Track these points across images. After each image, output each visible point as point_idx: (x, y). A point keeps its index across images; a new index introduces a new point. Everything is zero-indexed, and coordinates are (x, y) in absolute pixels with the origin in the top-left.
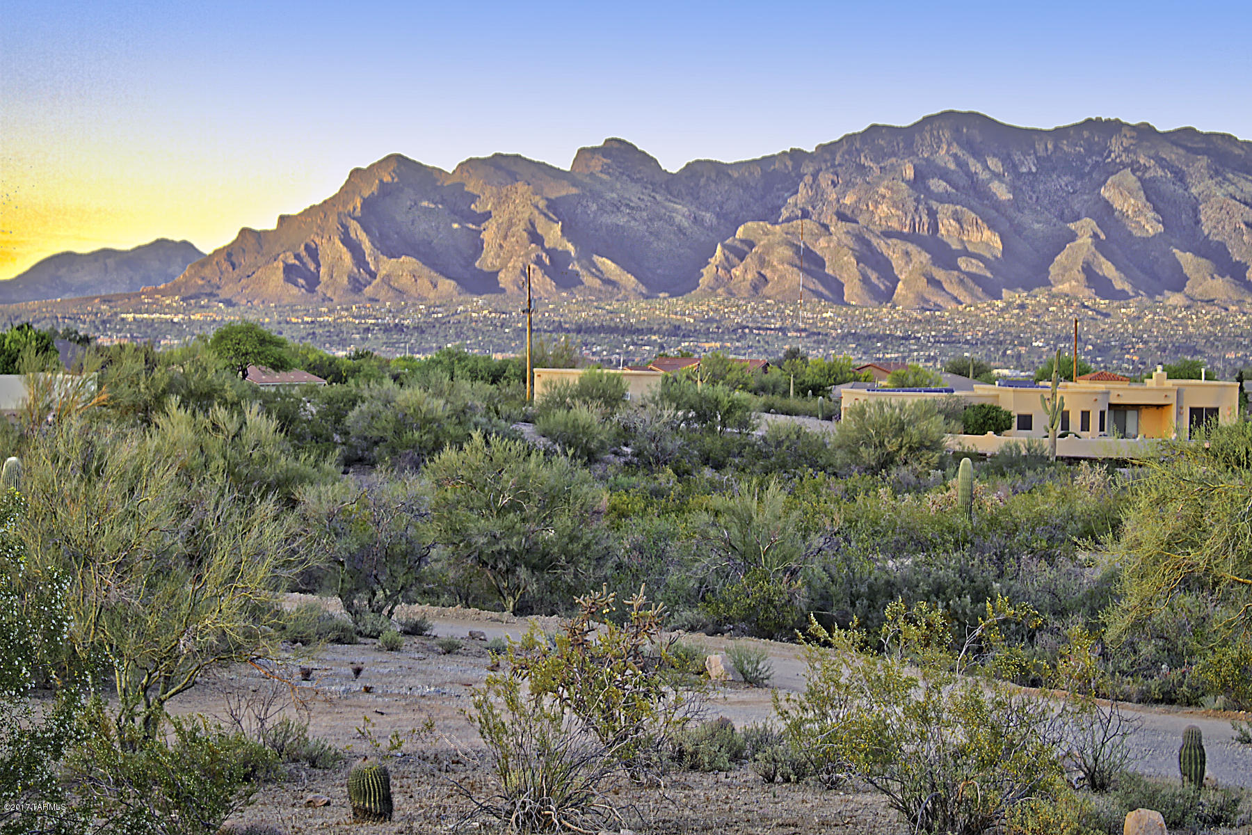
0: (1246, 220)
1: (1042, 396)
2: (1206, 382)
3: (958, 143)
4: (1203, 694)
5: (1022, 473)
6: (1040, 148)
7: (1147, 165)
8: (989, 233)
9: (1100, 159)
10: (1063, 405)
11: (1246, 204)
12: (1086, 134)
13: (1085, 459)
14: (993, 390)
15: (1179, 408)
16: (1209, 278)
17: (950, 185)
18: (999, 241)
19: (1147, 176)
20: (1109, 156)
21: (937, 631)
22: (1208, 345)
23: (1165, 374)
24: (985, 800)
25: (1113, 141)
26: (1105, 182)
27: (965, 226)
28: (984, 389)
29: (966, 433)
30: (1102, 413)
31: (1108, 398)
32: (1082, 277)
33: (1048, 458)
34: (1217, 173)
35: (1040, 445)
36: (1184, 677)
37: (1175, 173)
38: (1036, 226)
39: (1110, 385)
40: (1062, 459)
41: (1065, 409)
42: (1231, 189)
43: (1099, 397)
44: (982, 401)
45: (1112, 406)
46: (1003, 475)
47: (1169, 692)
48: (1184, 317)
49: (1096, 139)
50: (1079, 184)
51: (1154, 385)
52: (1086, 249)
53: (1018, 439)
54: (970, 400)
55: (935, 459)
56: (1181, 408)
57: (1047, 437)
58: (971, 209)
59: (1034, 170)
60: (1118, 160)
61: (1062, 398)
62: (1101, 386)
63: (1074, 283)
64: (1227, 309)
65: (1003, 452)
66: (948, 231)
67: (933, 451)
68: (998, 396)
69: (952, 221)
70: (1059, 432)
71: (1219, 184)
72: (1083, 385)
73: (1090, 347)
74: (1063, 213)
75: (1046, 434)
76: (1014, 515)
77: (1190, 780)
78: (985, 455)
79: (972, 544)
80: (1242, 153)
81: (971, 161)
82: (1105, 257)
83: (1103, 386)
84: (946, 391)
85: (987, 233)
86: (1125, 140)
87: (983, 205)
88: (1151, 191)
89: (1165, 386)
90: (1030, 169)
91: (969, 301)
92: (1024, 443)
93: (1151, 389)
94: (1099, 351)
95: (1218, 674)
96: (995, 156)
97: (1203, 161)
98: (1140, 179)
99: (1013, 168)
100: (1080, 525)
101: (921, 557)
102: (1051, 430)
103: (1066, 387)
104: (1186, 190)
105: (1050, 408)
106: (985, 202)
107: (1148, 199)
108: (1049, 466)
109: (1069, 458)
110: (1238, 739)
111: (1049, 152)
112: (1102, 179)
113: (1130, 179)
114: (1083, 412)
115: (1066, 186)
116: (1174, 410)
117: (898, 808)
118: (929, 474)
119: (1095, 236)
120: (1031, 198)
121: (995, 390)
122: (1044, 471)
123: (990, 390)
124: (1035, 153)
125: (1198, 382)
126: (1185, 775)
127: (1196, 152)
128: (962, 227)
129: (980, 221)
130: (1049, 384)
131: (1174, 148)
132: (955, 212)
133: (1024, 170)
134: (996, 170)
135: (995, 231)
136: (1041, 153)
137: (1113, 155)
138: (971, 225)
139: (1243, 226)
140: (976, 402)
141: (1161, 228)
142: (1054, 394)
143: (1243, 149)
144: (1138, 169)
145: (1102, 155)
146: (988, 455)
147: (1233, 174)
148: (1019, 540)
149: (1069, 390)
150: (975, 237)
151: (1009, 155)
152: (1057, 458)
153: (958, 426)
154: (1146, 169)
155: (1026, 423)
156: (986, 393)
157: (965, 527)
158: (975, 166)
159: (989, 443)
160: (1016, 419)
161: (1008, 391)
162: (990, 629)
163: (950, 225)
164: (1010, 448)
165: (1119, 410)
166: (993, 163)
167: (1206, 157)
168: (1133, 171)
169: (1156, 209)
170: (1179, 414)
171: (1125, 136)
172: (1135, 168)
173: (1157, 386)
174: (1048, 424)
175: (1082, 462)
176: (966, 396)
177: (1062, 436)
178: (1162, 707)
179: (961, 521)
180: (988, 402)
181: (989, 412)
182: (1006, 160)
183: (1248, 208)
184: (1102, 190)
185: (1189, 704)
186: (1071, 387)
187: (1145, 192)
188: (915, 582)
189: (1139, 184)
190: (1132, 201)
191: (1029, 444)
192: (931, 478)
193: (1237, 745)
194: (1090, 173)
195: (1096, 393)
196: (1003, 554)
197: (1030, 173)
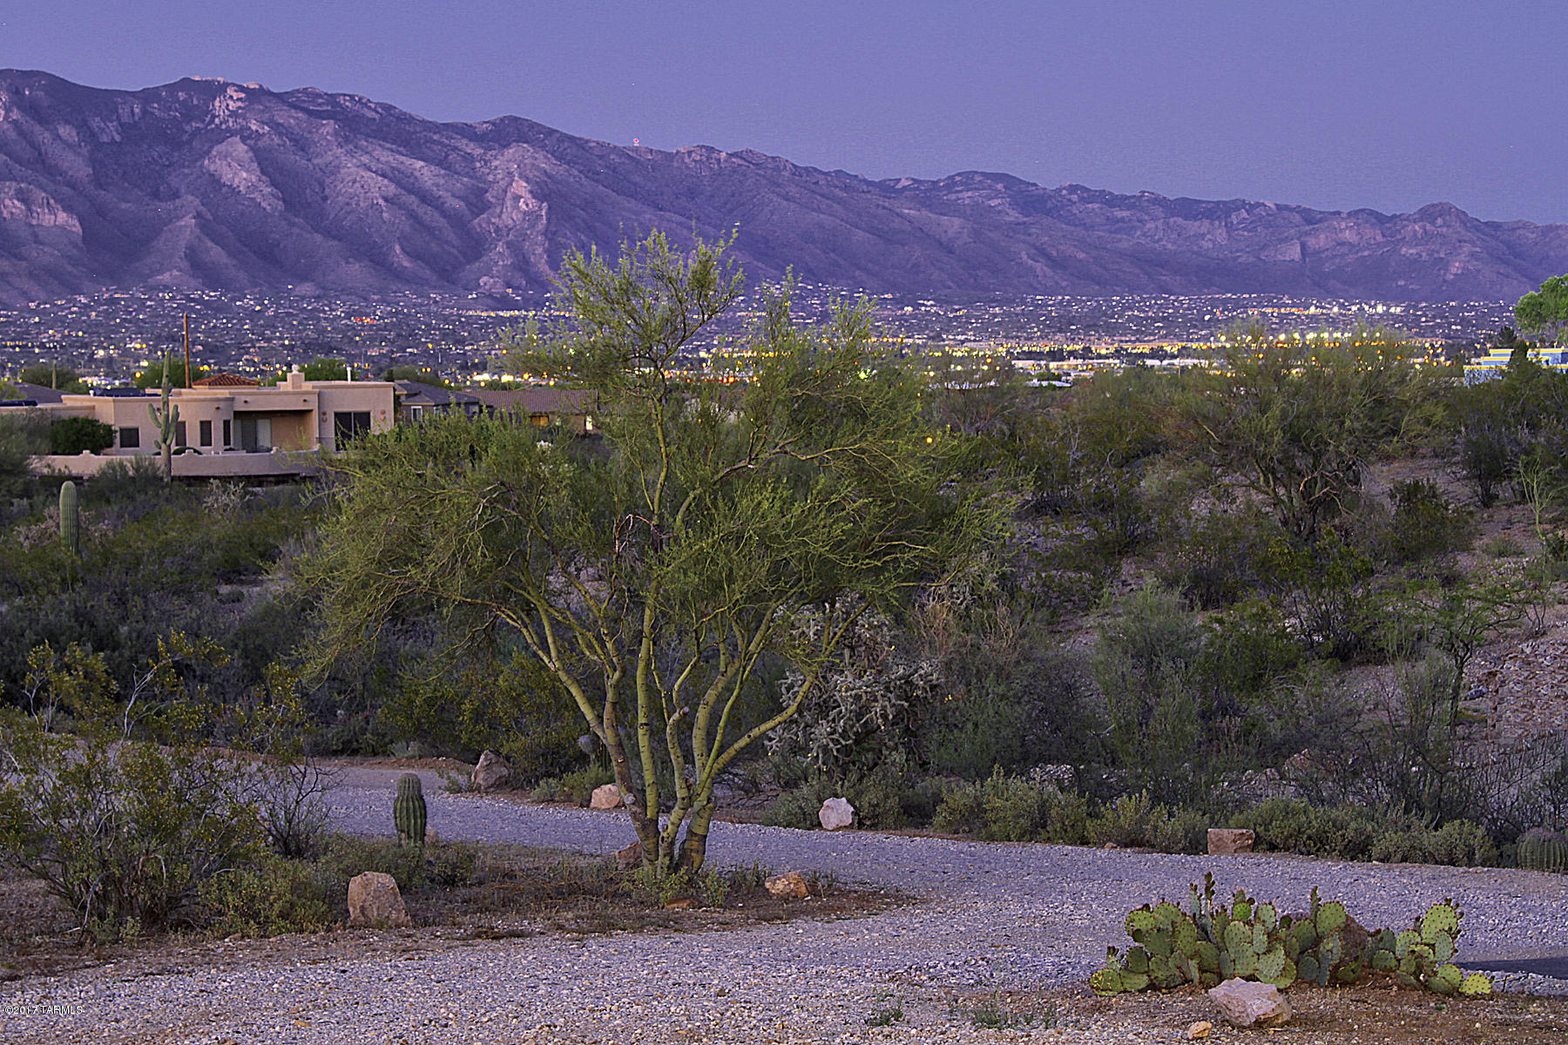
0: (384, 194)
1: (151, 406)
2: (353, 383)
3: (18, 108)
4: (392, 742)
5: (132, 498)
6: (124, 112)
7: (261, 131)
8: (65, 215)
9: (200, 125)
10: (178, 414)
11: (384, 176)
12: (182, 95)
13: (215, 478)
14: (87, 400)
15: (322, 414)
16: (343, 263)
17: (11, 158)
18: (77, 224)
19: (260, 144)
20: (212, 121)
21: (99, 680)
22: (346, 340)
23: (303, 374)
24: (172, 877)
25: (217, 103)
26: (209, 152)
27: (34, 208)
28: (76, 400)
29: (55, 453)
30: (227, 423)
31: (232, 406)
32: (185, 264)
33: (162, 479)
34: (347, 140)
35: (152, 464)
36: (368, 723)
37: (295, 140)
38: (124, 206)
39: (235, 390)
40: (180, 478)
41: (180, 419)
42: (365, 159)
43: (222, 405)
44: (75, 414)
45: (238, 415)
46: (108, 501)
47: (350, 741)
48: (314, 309)
49: (195, 102)
50: (176, 154)
51: (290, 389)
52: (188, 233)
53: (124, 457)
54: (57, 413)
55: (19, 486)
56: (325, 414)
57: (159, 454)
58: (41, 187)
59: (118, 138)
60: (224, 126)
61: (176, 407)
62: (223, 392)
63: (175, 273)
64: (366, 299)
65: (104, 473)
66: (12, 213)
67: (15, 476)
68: (94, 407)
69: (16, 202)
70: (174, 448)
71: (350, 153)
72: (201, 391)
73: (200, 348)
74: (158, 190)
75: (158, 450)
76: (134, 546)
77: (409, 837)
78: (82, 478)
79: (84, 582)
80: (377, 116)
81: (37, 128)
82: (213, 241)
83: (227, 391)
84: (27, 403)
85: (62, 217)
86: (231, 103)
87: (54, 181)
88: (265, 161)
89: (304, 389)
90: (113, 138)
91: (43, 296)
92: (131, 462)
93: (287, 393)
94: (211, 351)
95: (409, 717)
96: (67, 122)
97: (329, 127)
98: (252, 148)
99: (90, 135)
100: (219, 553)
101: (18, 601)
102: (163, 446)
103: (180, 394)
104: (309, 160)
105: (161, 420)
106: (58, 178)
107: (263, 172)
108: (163, 488)
109: (188, 478)
110: (447, 789)
111: (136, 118)
112: (206, 148)
113: (240, 149)
114: (202, 422)
115: (161, 157)
116: (315, 416)
117: (60, 893)
118: (12, 504)
119: (198, 216)
120: (115, 172)
121: (90, 400)
122: (157, 495)
123: (83, 400)
124: (118, 118)
125: (343, 382)
126: (402, 831)
127: (320, 115)
128: (29, 209)
129: (52, 201)
130: (159, 391)
131: (293, 111)
132: (19, 191)
133: (105, 139)
134: (70, 141)
135: (72, 213)
136: (125, 119)
137: (217, 120)
138: (41, 206)
139: (381, 201)
140: (66, 416)
141: (280, 205)
142: (166, 403)
143: (377, 112)
144: (249, 137)
145: (203, 121)
146: (85, 478)
147: (366, 141)
148: (143, 576)
149: (185, 397)
150: (48, 220)
151: (85, 123)
152: (173, 479)
153: (45, 445)
154: (259, 136)
155: (131, 438)
156: (78, 404)
157: (73, 562)
158: (43, 136)
159: (87, 463)
160: (118, 434)
161: (109, 401)
162: (165, 672)
163: (15, 207)
164: (114, 469)
165: (247, 418)
166: (65, 131)
167: (332, 122)
168: (243, 140)
169: (273, 184)
170: (322, 421)
171: (231, 97)
172: (245, 135)
173: (293, 388)
174: (160, 439)
175: (212, 480)
176: (52, 409)
177: (177, 452)
178: (343, 760)
179: (66, 555)
180: (82, 415)
181: (83, 427)
182: (83, 127)
183: (386, 181)
184: (206, 162)
185: (375, 754)
186: (187, 394)
187: (259, 164)
188: (18, 631)
189: (251, 154)
190: (245, 175)
191: (137, 463)
192: (15, 509)
193: (445, 795)
194: (190, 142)
195: (218, 400)
196: (124, 593)
197: (113, 142)
